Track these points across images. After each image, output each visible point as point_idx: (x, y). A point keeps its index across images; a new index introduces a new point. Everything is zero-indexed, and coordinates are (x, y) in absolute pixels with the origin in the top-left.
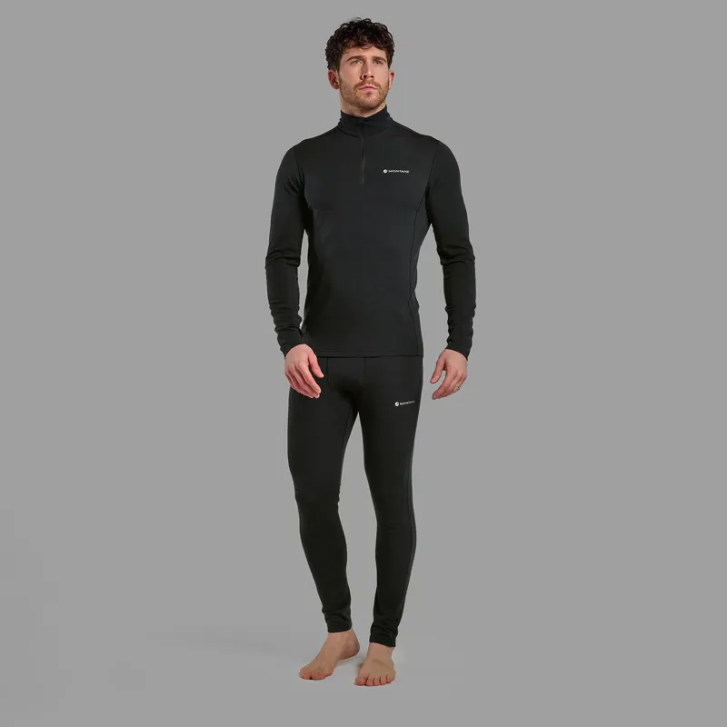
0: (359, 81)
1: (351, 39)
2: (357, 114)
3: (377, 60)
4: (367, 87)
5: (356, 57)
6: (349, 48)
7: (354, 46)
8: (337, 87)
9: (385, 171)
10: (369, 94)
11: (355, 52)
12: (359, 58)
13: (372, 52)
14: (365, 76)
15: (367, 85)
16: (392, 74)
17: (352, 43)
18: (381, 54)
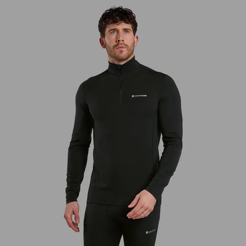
0: (115, 43)
1: (110, 19)
2: (116, 63)
3: (126, 30)
4: (120, 47)
5: (113, 29)
6: (109, 24)
7: (112, 23)
8: (104, 47)
9: (133, 96)
10: (121, 52)
11: (112, 27)
12: (115, 30)
13: (122, 26)
14: (119, 41)
15: (120, 46)
16: (137, 37)
17: (111, 21)
18: (129, 26)
